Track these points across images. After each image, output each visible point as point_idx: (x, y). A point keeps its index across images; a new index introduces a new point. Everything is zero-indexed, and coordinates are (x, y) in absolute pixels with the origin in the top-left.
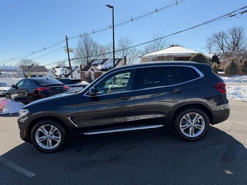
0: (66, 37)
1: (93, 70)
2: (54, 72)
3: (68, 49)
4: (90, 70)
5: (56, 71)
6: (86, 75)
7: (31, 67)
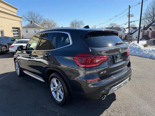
0: (129, 6)
1: (151, 29)
2: (124, 31)
3: (129, 15)
4: (148, 30)
5: (125, 31)
6: (145, 33)
7: (112, 28)
